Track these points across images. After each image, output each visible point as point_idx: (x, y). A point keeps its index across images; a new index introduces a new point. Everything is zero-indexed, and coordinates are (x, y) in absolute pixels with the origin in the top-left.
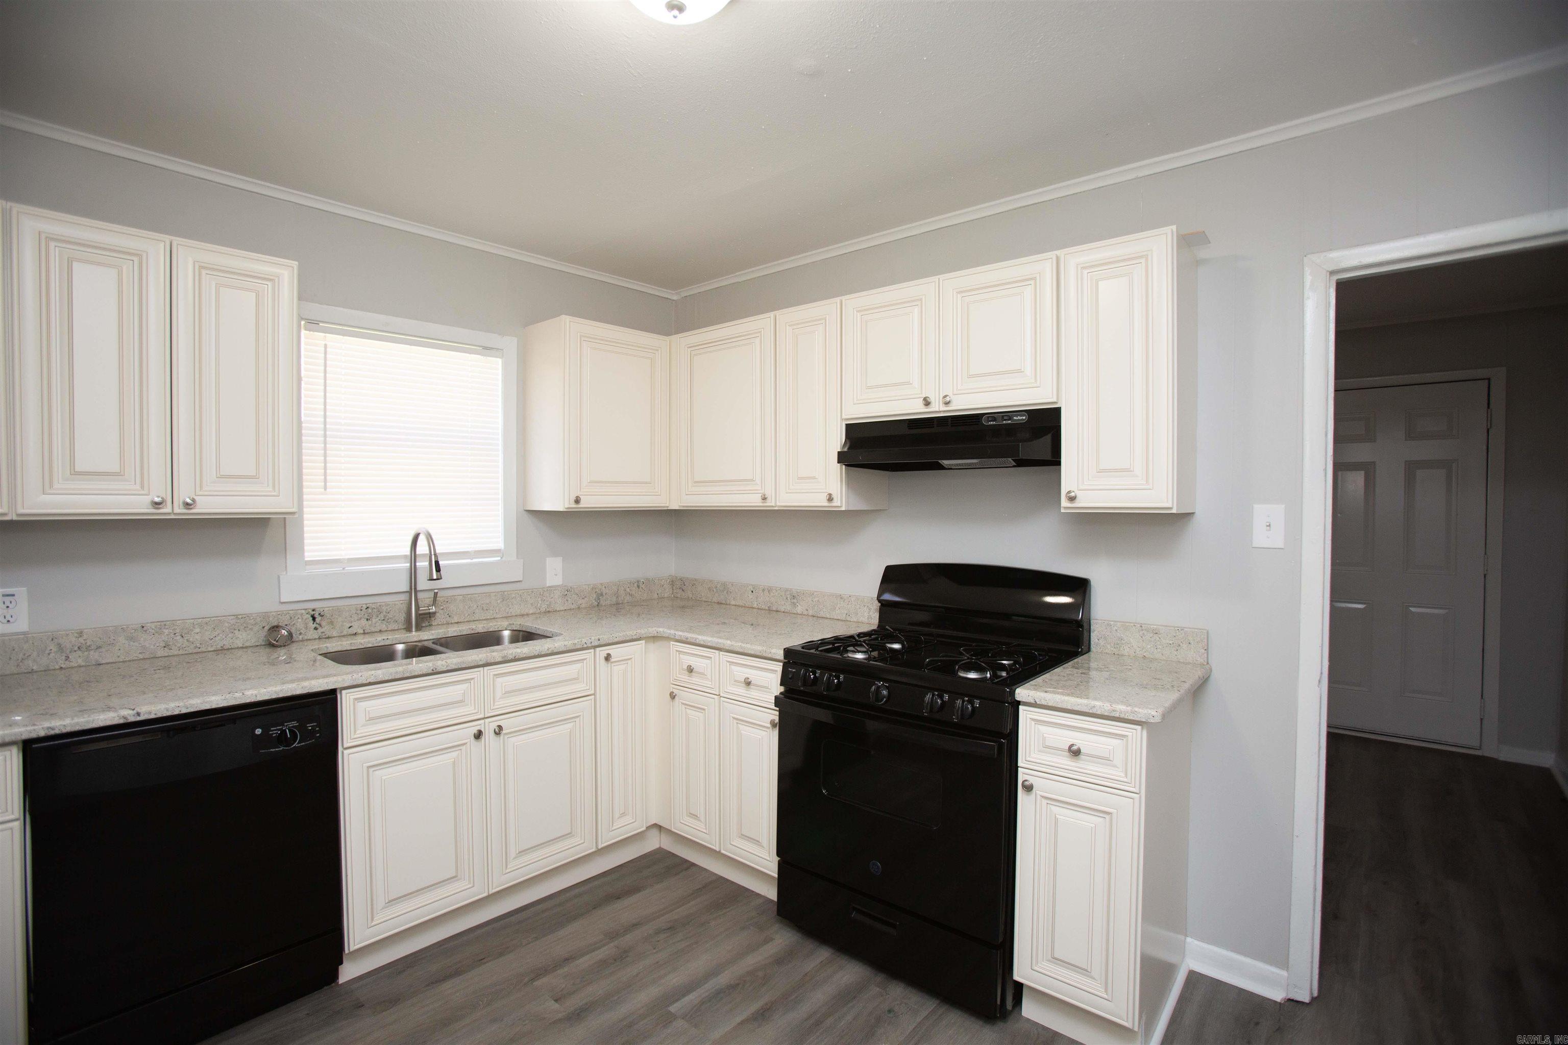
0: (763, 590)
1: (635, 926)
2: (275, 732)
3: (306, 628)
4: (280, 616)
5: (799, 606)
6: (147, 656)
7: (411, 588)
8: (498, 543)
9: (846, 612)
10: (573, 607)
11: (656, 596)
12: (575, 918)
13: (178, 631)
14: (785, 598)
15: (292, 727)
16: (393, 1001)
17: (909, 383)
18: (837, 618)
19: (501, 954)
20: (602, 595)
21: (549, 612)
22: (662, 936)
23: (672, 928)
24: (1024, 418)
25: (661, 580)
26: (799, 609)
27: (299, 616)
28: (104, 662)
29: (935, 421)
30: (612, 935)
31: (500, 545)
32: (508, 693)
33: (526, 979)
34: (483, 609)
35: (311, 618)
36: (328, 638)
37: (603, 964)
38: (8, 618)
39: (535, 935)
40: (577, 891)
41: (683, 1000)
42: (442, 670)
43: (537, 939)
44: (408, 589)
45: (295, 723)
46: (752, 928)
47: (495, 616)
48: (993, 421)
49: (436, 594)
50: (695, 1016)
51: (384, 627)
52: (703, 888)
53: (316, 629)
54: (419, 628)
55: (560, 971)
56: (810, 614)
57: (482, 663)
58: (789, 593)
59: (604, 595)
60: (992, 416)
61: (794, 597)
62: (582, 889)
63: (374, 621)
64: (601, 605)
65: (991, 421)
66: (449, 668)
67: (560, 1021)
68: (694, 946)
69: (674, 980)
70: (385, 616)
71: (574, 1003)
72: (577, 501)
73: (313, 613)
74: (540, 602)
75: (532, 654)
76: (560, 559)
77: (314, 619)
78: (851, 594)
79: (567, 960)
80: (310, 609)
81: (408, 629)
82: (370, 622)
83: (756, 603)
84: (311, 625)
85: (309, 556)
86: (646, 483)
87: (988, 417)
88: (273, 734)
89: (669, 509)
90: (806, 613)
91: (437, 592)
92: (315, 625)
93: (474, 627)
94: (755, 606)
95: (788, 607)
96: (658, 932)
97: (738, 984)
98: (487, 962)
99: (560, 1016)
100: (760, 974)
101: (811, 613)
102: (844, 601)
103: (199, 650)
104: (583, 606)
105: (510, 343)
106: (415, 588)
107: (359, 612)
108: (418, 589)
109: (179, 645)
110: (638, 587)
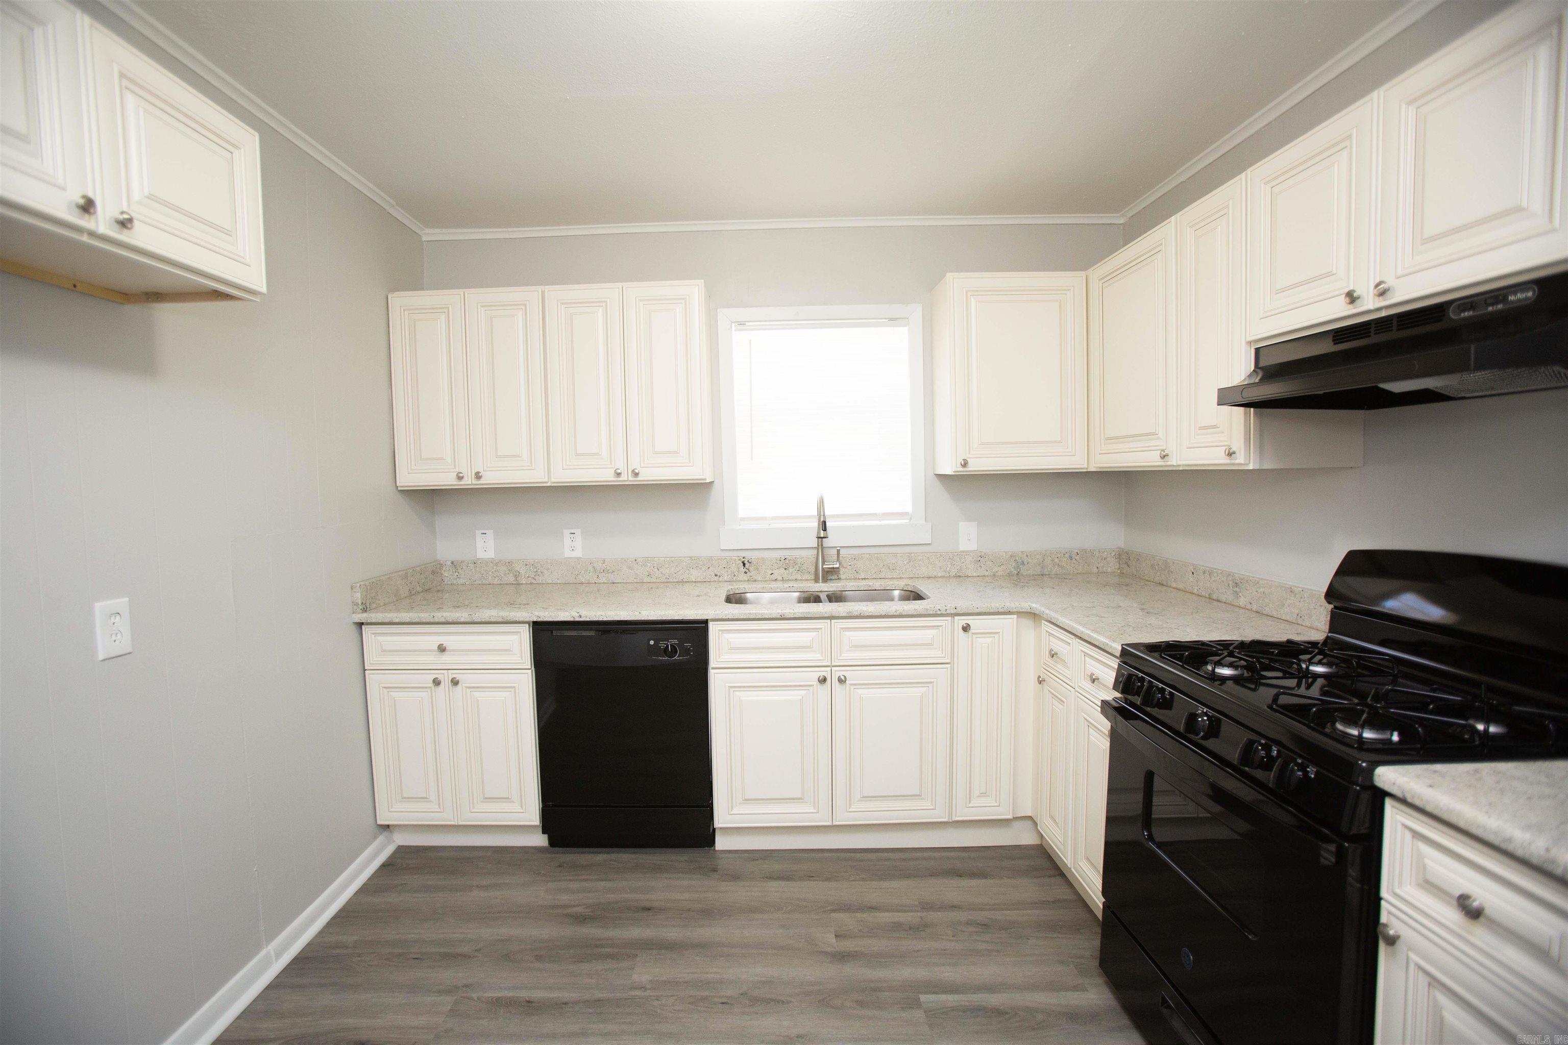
0: (1204, 573)
1: (953, 907)
2: (662, 645)
3: (738, 572)
4: (720, 560)
5: (1242, 597)
6: (638, 581)
7: (818, 545)
8: (907, 506)
9: (1297, 612)
10: (987, 573)
11: (1095, 570)
12: (908, 876)
13: (655, 565)
14: (1226, 585)
15: (674, 643)
16: (736, 877)
17: (1329, 274)
18: (1286, 619)
19: (828, 879)
20: (1023, 563)
21: (959, 576)
22: (971, 929)
23: (985, 926)
24: (1530, 294)
25: (1104, 552)
26: (1242, 601)
27: (734, 562)
28: (616, 582)
29: (1373, 326)
30: (926, 906)
31: (908, 508)
32: (855, 647)
33: (829, 908)
34: (889, 569)
35: (742, 564)
36: (755, 581)
37: (898, 927)
38: (573, 548)
39: (864, 876)
40: (926, 854)
41: (940, 996)
42: (789, 617)
43: (863, 880)
44: (816, 546)
45: (676, 641)
46: (1072, 966)
47: (901, 575)
48: (1469, 310)
49: (838, 551)
50: (936, 1016)
51: (799, 577)
52: (1052, 902)
53: (746, 573)
54: (825, 580)
55: (859, 915)
56: (1254, 609)
57: (827, 616)
58: (1230, 578)
59: (1026, 563)
60: (1469, 302)
61: (1237, 584)
62: (937, 855)
63: (791, 570)
64: (1022, 575)
65: (1464, 311)
66: (796, 616)
67: (826, 953)
68: (994, 953)
69: (947, 974)
70: (800, 568)
71: (848, 945)
72: (965, 464)
73: (743, 560)
74: (950, 566)
75: (879, 614)
76: (975, 524)
77: (744, 565)
78: (1305, 587)
79: (872, 908)
80: (741, 556)
81: (816, 580)
82: (787, 571)
83: (1196, 588)
84: (742, 570)
85: (742, 513)
86: (1055, 442)
87: (1459, 306)
88: (661, 646)
89: (1088, 470)
90: (1249, 607)
91: (839, 550)
92: (745, 570)
93: (871, 584)
94: (1195, 591)
95: (1231, 598)
96: (969, 923)
97: (1007, 1013)
98: (814, 880)
99: (829, 949)
100: (1040, 1017)
101: (1255, 607)
102: (1295, 596)
103: (668, 581)
104: (1000, 573)
105: (916, 312)
106: (822, 545)
107: (778, 562)
108: (824, 546)
109: (657, 575)
110: (1071, 558)
